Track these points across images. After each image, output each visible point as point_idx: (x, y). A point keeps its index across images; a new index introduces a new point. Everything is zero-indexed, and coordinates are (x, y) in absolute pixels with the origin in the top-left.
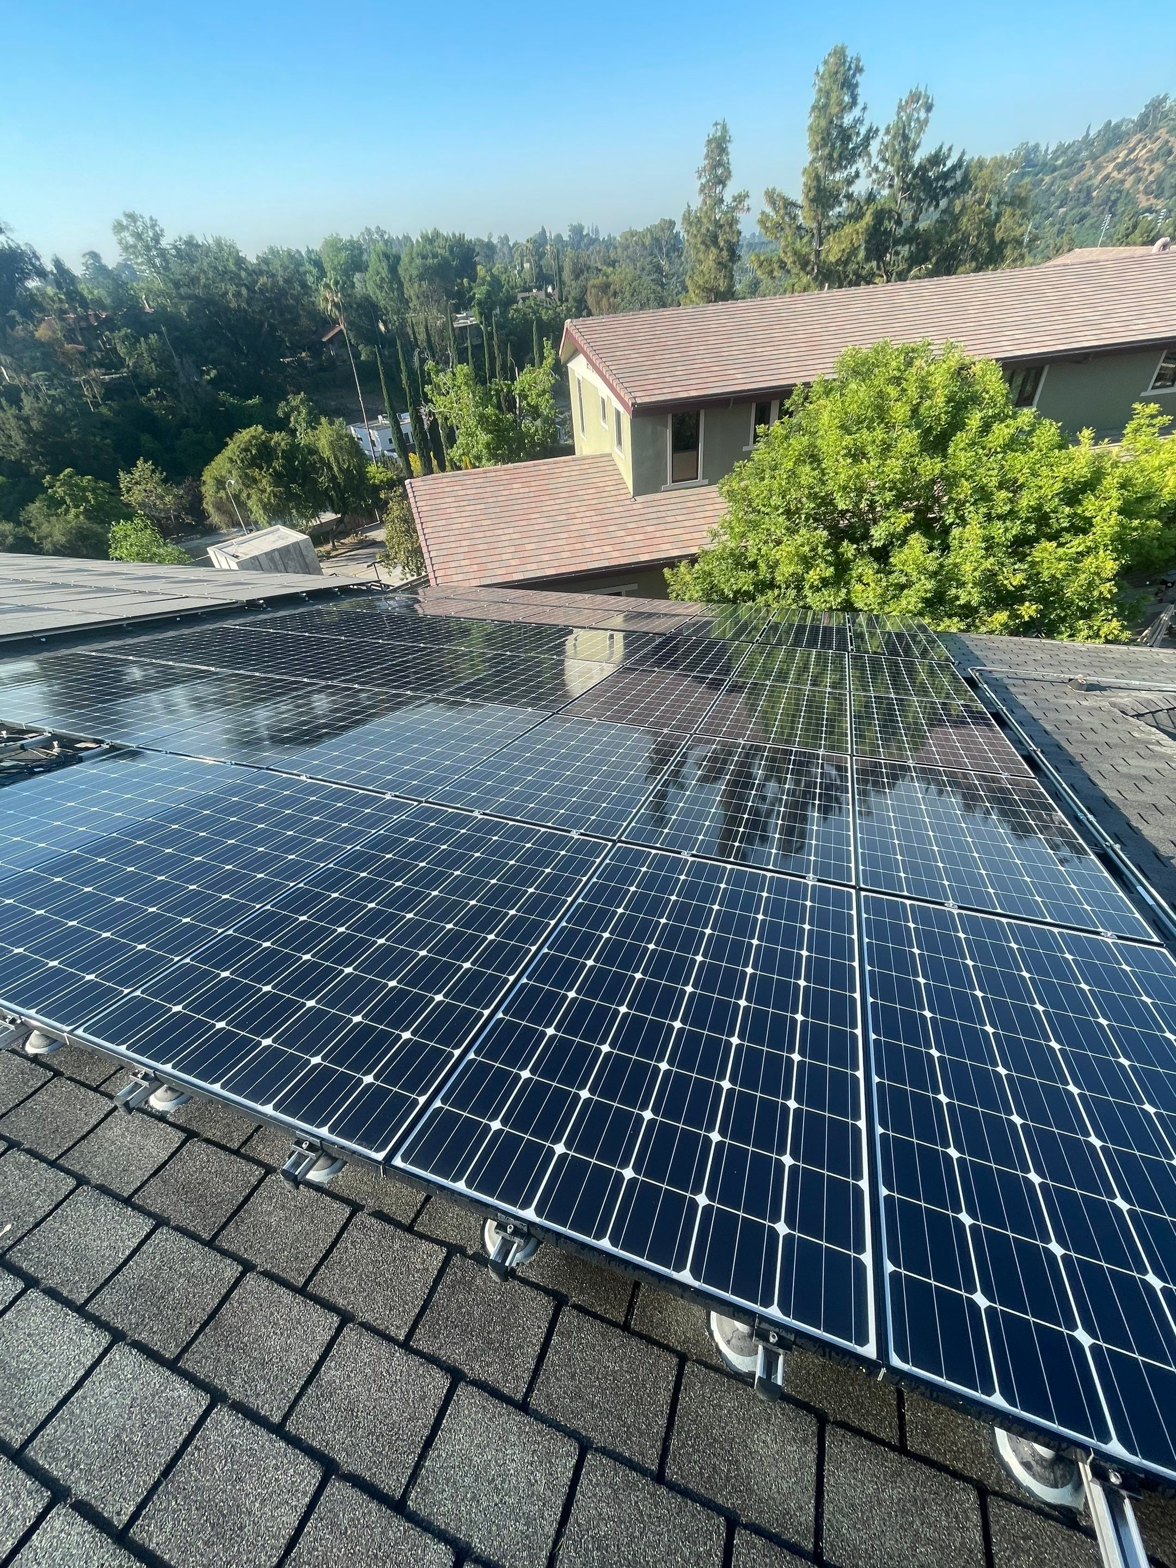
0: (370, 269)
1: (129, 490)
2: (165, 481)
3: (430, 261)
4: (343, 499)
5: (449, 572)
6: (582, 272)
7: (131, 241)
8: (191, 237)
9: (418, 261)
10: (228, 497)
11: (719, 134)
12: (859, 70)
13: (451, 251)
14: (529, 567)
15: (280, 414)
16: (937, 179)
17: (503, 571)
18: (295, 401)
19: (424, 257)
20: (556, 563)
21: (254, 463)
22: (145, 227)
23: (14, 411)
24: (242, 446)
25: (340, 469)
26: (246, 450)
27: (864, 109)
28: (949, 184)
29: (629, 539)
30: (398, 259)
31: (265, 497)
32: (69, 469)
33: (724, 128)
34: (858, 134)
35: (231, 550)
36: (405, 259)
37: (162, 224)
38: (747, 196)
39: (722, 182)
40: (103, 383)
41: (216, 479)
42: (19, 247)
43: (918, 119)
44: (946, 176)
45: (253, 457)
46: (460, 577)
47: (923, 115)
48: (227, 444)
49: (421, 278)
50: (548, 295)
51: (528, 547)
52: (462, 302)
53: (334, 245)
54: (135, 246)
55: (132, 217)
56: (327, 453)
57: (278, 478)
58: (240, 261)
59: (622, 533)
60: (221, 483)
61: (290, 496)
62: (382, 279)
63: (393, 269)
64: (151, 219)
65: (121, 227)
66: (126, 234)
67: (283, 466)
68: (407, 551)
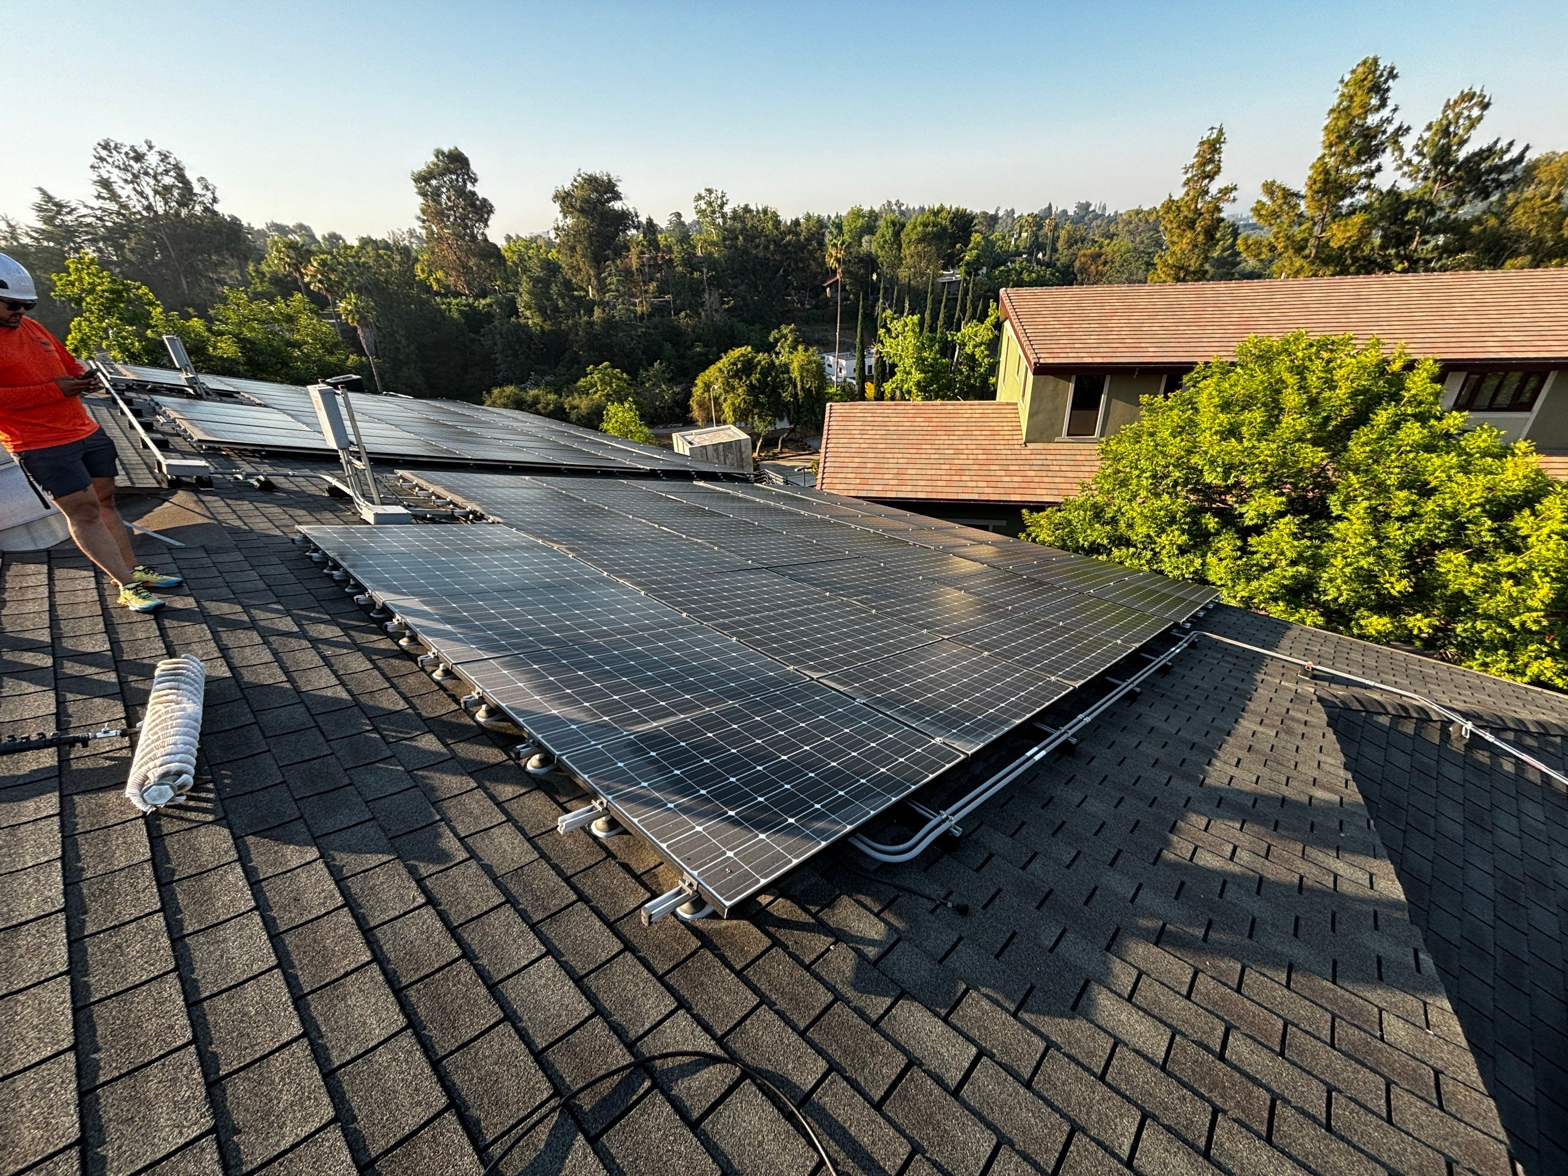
0: (878, 233)
2: (669, 380)
3: (930, 229)
4: (798, 413)
5: (835, 481)
6: (1076, 242)
7: (704, 206)
8: (747, 206)
10: (710, 398)
11: (1214, 136)
12: (1392, 75)
13: (951, 222)
14: (903, 488)
15: (771, 339)
16: (1490, 171)
17: (880, 488)
18: (785, 330)
19: (926, 226)
20: (930, 489)
21: (737, 375)
22: (717, 198)
24: (732, 360)
25: (803, 387)
26: (735, 364)
27: (1395, 110)
28: (1504, 177)
29: (1007, 479)
30: (903, 226)
31: (737, 402)
32: (606, 363)
33: (1221, 132)
34: (1384, 132)
35: (689, 438)
36: (909, 227)
37: (728, 196)
38: (1235, 188)
39: (1211, 177)
40: (652, 303)
41: (705, 383)
42: (628, 209)
43: (1469, 117)
44: (1501, 169)
45: (738, 370)
46: (842, 487)
47: (1476, 112)
48: (721, 358)
50: (1038, 260)
51: (910, 472)
52: (951, 262)
53: (857, 214)
54: (706, 211)
55: (710, 191)
56: (795, 374)
57: (751, 389)
58: (777, 223)
59: (1003, 473)
60: (708, 387)
61: (757, 404)
64: (722, 192)
65: (700, 197)
66: (702, 202)
67: (758, 380)
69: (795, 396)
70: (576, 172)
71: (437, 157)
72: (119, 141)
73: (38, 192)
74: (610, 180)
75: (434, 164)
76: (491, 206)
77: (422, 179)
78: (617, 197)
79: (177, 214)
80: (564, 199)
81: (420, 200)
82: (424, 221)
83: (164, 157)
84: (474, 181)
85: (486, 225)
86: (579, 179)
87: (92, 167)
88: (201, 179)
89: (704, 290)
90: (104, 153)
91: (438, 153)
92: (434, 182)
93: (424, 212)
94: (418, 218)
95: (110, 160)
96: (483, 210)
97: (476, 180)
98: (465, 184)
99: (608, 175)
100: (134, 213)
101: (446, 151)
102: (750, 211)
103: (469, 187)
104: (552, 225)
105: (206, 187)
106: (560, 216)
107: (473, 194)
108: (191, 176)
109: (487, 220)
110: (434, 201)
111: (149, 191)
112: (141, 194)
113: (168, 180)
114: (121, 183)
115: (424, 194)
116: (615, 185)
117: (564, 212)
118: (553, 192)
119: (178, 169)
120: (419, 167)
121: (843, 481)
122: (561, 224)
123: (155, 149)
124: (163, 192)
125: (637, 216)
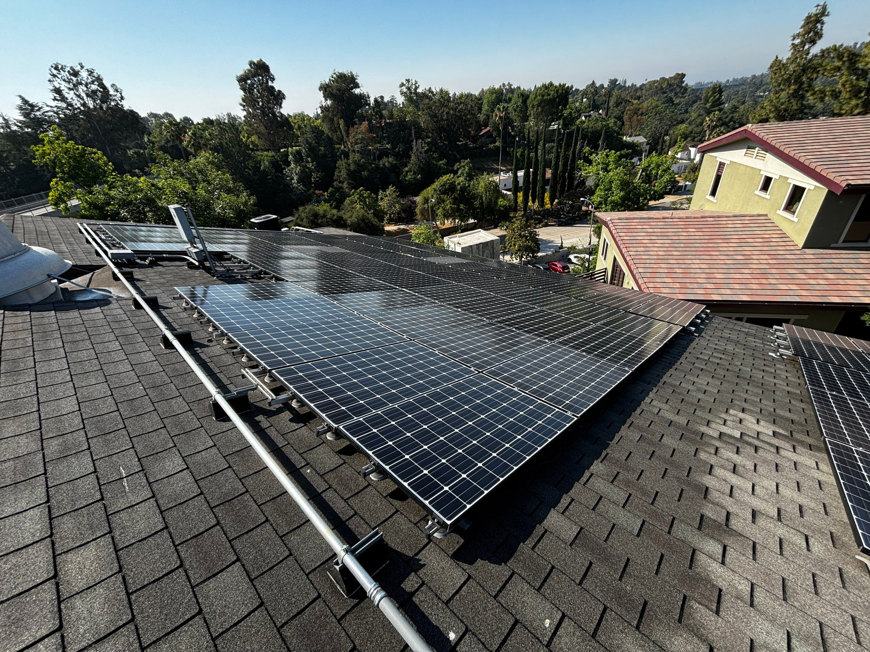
0: (512, 102)
1: (382, 199)
2: (398, 196)
3: (545, 97)
4: (483, 214)
7: (405, 90)
8: (430, 88)
9: (539, 98)
10: (428, 207)
11: (820, 11)
13: (556, 92)
15: (456, 169)
18: (464, 163)
19: (543, 96)
22: (412, 85)
23: (346, 161)
24: (442, 184)
25: (486, 198)
26: (444, 185)
29: (814, 282)
30: (528, 97)
31: (446, 209)
32: (361, 188)
36: (532, 97)
37: (419, 83)
41: (425, 198)
48: (435, 182)
49: (539, 105)
50: (600, 114)
51: (718, 276)
52: (556, 117)
54: (405, 93)
55: (408, 81)
56: (482, 190)
59: (805, 276)
60: (426, 200)
61: (459, 210)
62: (517, 106)
63: (524, 102)
64: (416, 81)
65: (402, 85)
66: (404, 87)
67: (459, 195)
68: (520, 246)
69: (482, 203)
70: (333, 72)
71: (250, 65)
72: (64, 64)
73: (19, 98)
74: (352, 76)
75: (249, 70)
76: (284, 95)
77: (242, 80)
78: (357, 86)
79: (101, 108)
80: (325, 89)
81: (242, 93)
82: (244, 106)
83: (91, 73)
84: (273, 79)
85: (281, 107)
86: (335, 76)
87: (50, 81)
88: (113, 85)
89: (412, 141)
90: (55, 72)
91: (251, 63)
92: (249, 82)
93: (244, 100)
94: (241, 104)
95: (59, 76)
96: (279, 97)
97: (274, 79)
98: (267, 82)
99: (351, 73)
100: (76, 109)
101: (256, 61)
102: (432, 92)
103: (270, 83)
104: (319, 105)
105: (117, 91)
106: (323, 100)
107: (273, 88)
108: (107, 84)
109: (281, 103)
110: (249, 93)
111: (83, 95)
112: (79, 96)
113: (94, 87)
114: (67, 90)
115: (243, 89)
116: (355, 79)
117: (326, 97)
118: (319, 85)
119: (99, 80)
120: (241, 73)
121: (665, 285)
122: (324, 104)
123: (85, 68)
124: (92, 95)
125: (369, 98)
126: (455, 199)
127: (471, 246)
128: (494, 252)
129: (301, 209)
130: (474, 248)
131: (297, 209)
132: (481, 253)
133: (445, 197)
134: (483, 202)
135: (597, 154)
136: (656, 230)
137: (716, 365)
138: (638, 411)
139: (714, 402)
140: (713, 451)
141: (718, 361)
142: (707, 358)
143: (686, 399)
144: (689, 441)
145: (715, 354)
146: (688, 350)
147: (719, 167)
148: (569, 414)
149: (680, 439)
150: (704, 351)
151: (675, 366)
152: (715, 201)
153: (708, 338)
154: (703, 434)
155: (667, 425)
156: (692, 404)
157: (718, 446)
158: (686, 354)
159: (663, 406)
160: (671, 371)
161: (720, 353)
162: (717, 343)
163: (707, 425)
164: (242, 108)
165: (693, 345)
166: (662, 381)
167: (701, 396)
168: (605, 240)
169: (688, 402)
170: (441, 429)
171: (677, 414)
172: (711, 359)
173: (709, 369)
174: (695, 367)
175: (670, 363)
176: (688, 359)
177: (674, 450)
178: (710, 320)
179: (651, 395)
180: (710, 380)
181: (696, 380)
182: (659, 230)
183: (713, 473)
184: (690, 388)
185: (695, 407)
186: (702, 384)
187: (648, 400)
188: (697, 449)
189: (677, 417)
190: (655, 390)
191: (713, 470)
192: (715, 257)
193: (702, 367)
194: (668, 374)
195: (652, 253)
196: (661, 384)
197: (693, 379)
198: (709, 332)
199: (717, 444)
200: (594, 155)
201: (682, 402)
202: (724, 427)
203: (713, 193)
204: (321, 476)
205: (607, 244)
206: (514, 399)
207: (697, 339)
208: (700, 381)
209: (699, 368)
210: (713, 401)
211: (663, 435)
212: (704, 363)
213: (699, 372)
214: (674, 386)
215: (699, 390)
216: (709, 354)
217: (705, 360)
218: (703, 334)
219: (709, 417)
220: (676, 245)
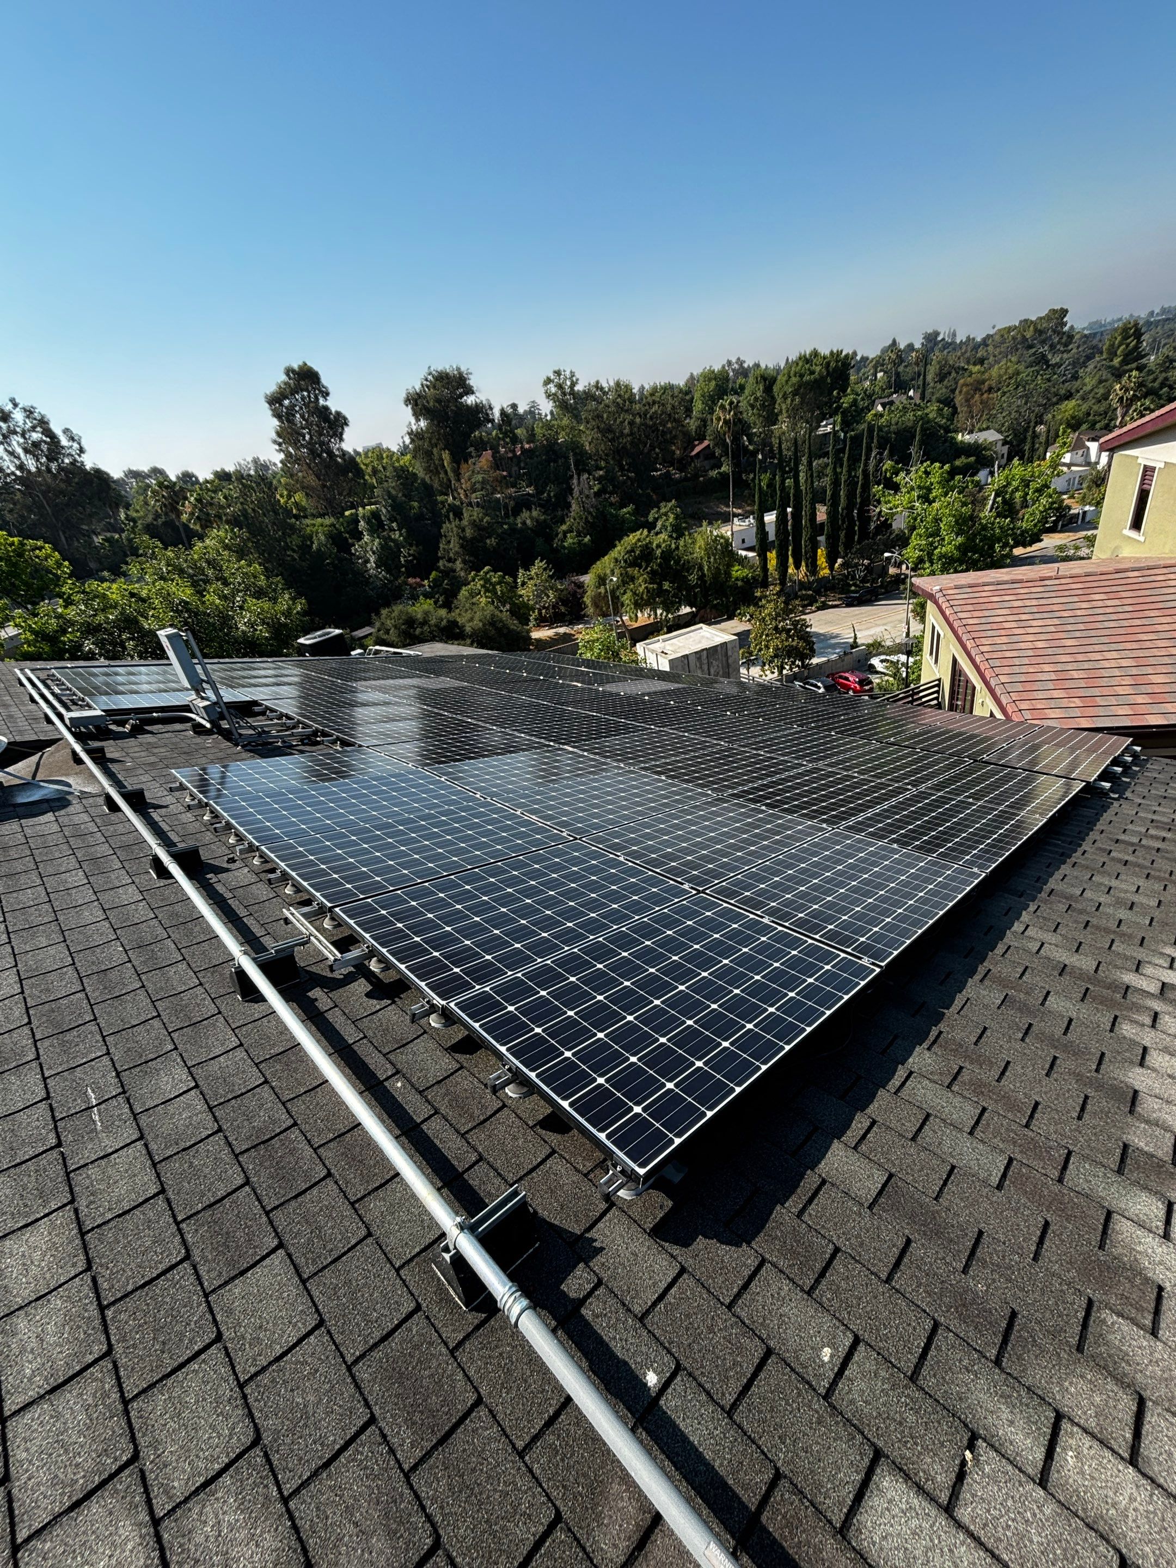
0: (747, 392)
1: (524, 584)
2: (551, 577)
3: (807, 378)
7: (553, 390)
8: (598, 382)
9: (794, 380)
10: (606, 592)
13: (825, 367)
15: (651, 520)
18: (664, 507)
19: (802, 376)
22: (565, 379)
23: (457, 522)
24: (629, 548)
25: (710, 568)
30: (773, 380)
31: (638, 592)
32: (487, 568)
35: (660, 647)
36: (781, 379)
37: (577, 375)
41: (599, 576)
42: (481, 402)
45: (636, 558)
48: (615, 546)
49: (795, 393)
50: (911, 398)
52: (828, 411)
53: (709, 375)
54: (555, 394)
55: (558, 373)
56: (700, 554)
57: (653, 576)
58: (633, 395)
60: (602, 580)
61: (660, 591)
62: (756, 399)
63: (768, 389)
64: (571, 372)
65: (548, 381)
66: (551, 385)
67: (660, 565)
68: (776, 649)
69: (702, 577)
70: (426, 370)
71: (288, 375)
74: (460, 374)
75: (286, 383)
76: (345, 419)
77: (275, 400)
78: (469, 391)
79: (49, 470)
80: (416, 402)
81: (276, 422)
82: (280, 444)
83: (29, 412)
84: (326, 394)
85: (341, 440)
86: (430, 377)
88: (66, 431)
89: (572, 477)
91: (289, 371)
92: (286, 402)
93: (279, 434)
94: (275, 442)
96: (337, 424)
97: (328, 394)
98: (317, 399)
99: (458, 369)
100: (8, 475)
101: (296, 367)
102: (602, 389)
103: (322, 402)
104: (406, 430)
105: (72, 439)
106: (413, 421)
107: (326, 408)
108: (57, 429)
109: (341, 434)
110: (288, 421)
111: (19, 451)
112: (12, 454)
113: (36, 436)
115: (278, 416)
116: (465, 379)
117: (417, 415)
118: (403, 395)
119: (43, 423)
120: (271, 388)
121: (1053, 704)
122: (414, 428)
123: (20, 406)
124: (32, 449)
125: (491, 409)
126: (653, 572)
127: (686, 657)
128: (728, 666)
129: (384, 612)
130: (693, 660)
131: (378, 614)
132: (705, 667)
133: (635, 571)
134: (704, 575)
135: (908, 472)
136: (1028, 603)
137: (1154, 852)
138: (1000, 948)
139: (1150, 924)
140: (1148, 1021)
141: (1158, 844)
142: (1135, 840)
143: (1094, 921)
144: (1101, 1003)
145: (1152, 832)
146: (1099, 827)
147: (1144, 475)
148: (866, 961)
149: (1082, 1000)
150: (1130, 827)
151: (1073, 860)
152: (1142, 539)
153: (1139, 801)
154: (1128, 987)
155: (1056, 973)
156: (1107, 931)
157: (1158, 1009)
158: (1093, 835)
159: (1049, 937)
160: (1065, 869)
161: (1164, 829)
162: (1157, 809)
163: (1137, 970)
164: (277, 447)
165: (1107, 816)
166: (1047, 888)
167: (1123, 914)
168: (934, 628)
169: (1098, 928)
170: (629, 1001)
171: (1077, 951)
172: (1144, 842)
173: (1141, 861)
174: (1113, 859)
175: (1062, 854)
176: (1098, 844)
177: (1071, 1020)
178: (1142, 766)
179: (1025, 917)
180: (1141, 882)
181: (1114, 883)
182: (1034, 602)
183: (1147, 1063)
184: (1101, 900)
185: (1112, 937)
186: (1126, 892)
187: (1018, 927)
188: (1116, 1017)
189: (1076, 957)
190: (1032, 907)
191: (1148, 1058)
192: (1148, 644)
193: (1126, 858)
194: (1058, 875)
195: (1023, 645)
196: (1043, 895)
197: (1106, 881)
198: (1139, 789)
199: (1157, 1005)
200: (902, 474)
201: (1085, 927)
202: (1170, 972)
203: (1137, 524)
204: (421, 1092)
205: (939, 635)
206: (763, 939)
207: (1116, 804)
208: (1123, 886)
209: (1119, 861)
210: (1148, 922)
211: (1048, 993)
212: (1131, 849)
213: (1120, 868)
214: (1069, 897)
215: (1119, 903)
216: (1140, 833)
217: (1132, 844)
218: (1128, 794)
219: (1140, 954)
220: (1069, 627)
